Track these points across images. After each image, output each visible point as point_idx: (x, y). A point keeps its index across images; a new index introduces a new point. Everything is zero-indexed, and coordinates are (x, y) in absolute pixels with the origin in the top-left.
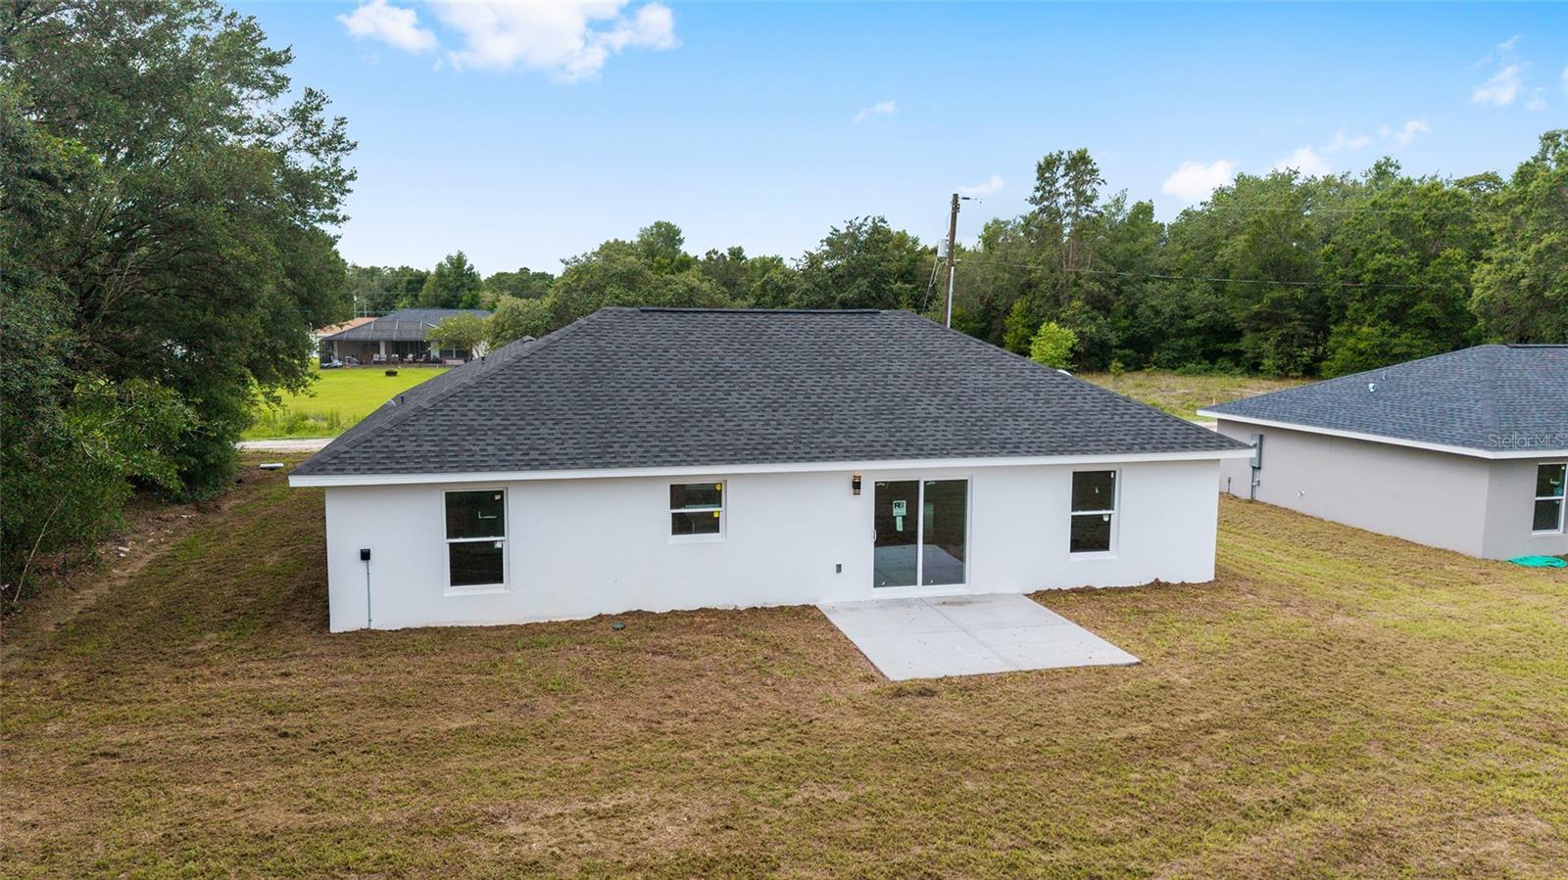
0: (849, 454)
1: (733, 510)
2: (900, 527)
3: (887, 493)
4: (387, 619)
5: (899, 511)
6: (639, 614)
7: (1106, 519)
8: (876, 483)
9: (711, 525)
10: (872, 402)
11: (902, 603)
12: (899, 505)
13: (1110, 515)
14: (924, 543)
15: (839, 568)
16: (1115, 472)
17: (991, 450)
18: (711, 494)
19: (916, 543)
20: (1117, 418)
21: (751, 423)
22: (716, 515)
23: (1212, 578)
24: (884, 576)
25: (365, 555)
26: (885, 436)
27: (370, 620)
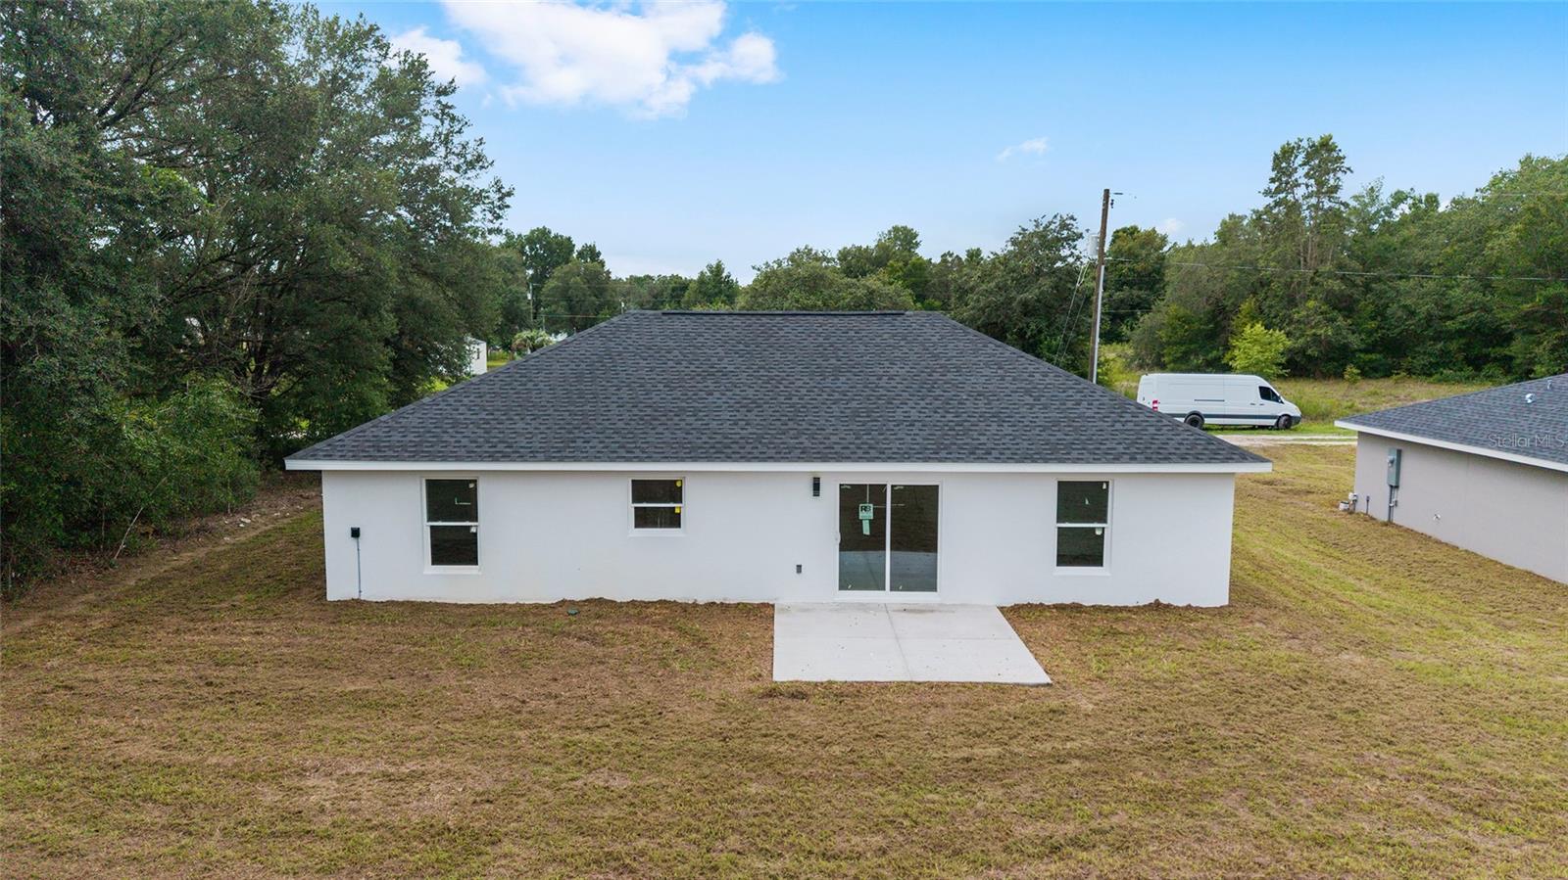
0: (805, 456)
1: (690, 507)
2: (866, 530)
3: (852, 497)
5: (866, 515)
6: (600, 601)
7: (1098, 533)
8: (841, 485)
9: (673, 520)
10: (854, 404)
11: (863, 607)
12: (865, 509)
13: (1103, 528)
14: (891, 549)
15: (799, 568)
16: (1107, 483)
17: (958, 456)
18: (672, 490)
19: (884, 549)
20: (1118, 426)
21: (720, 422)
22: (677, 511)
23: (1227, 603)
24: (849, 580)
25: (355, 533)
26: (851, 438)
27: (360, 592)
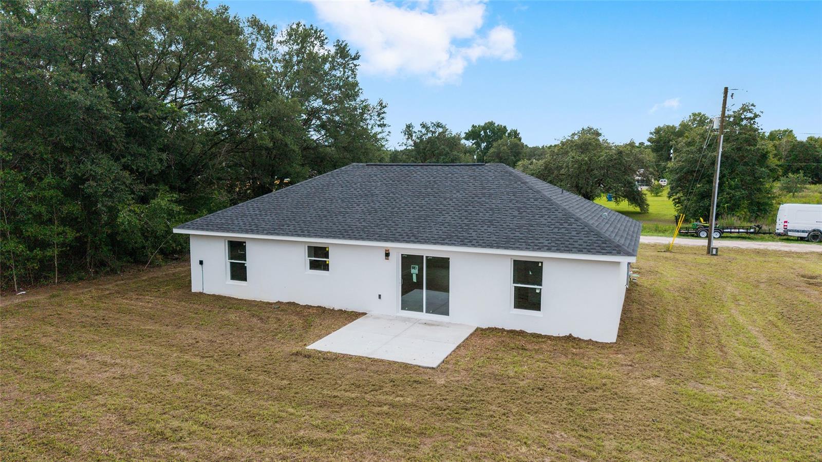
1: (333, 259)
2: (415, 280)
3: (408, 261)
4: (209, 290)
5: (415, 271)
7: (538, 291)
8: (402, 255)
9: (325, 267)
12: (414, 268)
13: (541, 289)
14: (426, 289)
15: (380, 296)
16: (542, 263)
18: (326, 252)
19: (423, 289)
22: (327, 263)
23: (615, 341)
25: (201, 263)
